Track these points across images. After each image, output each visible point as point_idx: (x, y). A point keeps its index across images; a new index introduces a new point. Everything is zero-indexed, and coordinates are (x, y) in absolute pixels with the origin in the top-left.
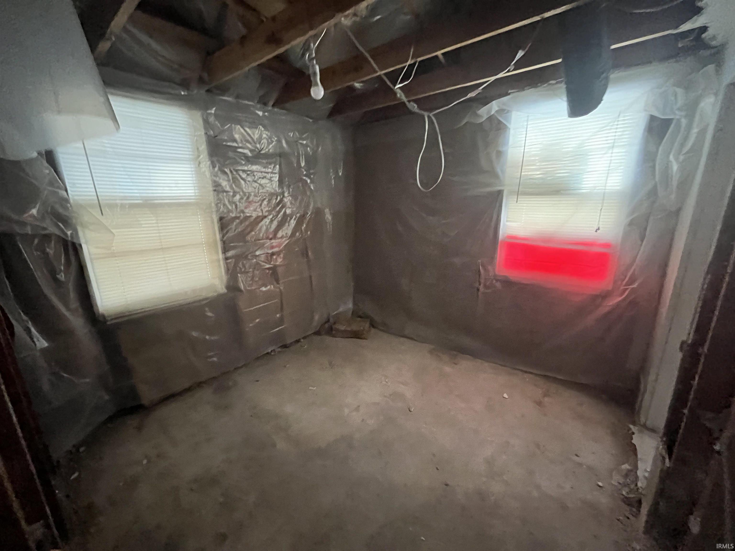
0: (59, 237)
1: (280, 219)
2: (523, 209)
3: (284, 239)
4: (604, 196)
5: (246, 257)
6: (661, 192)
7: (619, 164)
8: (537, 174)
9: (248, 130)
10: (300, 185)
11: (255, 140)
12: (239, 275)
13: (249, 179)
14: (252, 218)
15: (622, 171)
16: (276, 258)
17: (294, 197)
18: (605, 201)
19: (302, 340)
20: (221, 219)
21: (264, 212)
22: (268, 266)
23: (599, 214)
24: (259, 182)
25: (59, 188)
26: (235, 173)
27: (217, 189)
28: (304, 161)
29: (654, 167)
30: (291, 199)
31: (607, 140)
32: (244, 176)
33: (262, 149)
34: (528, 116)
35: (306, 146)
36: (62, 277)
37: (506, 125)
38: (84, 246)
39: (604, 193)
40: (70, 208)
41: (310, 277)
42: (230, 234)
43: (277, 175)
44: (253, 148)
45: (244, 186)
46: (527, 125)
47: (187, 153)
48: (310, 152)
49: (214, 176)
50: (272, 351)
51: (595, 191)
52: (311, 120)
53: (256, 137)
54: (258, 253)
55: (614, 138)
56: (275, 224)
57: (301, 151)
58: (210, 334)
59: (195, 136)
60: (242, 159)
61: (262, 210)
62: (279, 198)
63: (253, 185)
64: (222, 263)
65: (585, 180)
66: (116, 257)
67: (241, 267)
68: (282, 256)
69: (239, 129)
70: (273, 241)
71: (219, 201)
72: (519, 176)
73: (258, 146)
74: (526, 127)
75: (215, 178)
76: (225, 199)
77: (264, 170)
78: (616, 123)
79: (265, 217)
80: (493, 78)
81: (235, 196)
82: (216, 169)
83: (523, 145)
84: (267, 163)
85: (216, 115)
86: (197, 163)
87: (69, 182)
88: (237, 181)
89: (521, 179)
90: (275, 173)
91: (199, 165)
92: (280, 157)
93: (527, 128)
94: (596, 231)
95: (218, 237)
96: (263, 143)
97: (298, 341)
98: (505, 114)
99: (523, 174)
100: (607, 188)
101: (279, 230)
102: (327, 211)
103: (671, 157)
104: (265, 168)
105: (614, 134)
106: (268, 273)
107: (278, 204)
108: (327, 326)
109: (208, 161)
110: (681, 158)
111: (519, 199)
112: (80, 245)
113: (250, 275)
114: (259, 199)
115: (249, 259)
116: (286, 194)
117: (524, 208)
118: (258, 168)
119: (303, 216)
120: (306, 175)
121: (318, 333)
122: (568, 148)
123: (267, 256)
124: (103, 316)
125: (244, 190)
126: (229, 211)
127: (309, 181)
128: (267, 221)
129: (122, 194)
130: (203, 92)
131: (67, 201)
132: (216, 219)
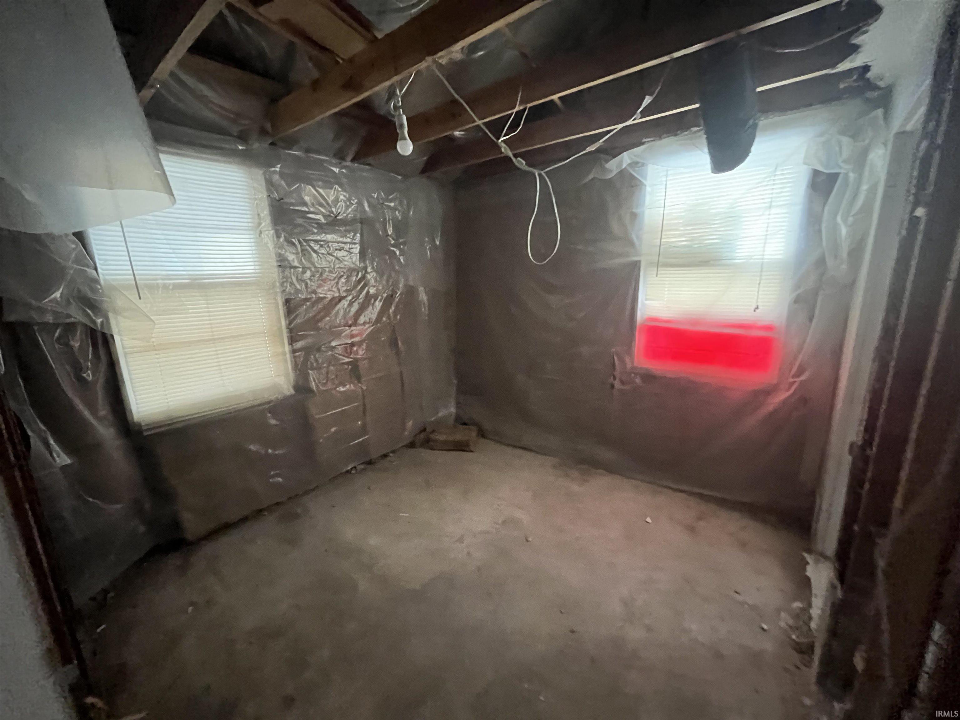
0: (86, 326)
1: (361, 300)
2: (665, 284)
3: (367, 326)
4: (762, 268)
5: (319, 350)
6: (830, 262)
7: (779, 228)
8: (682, 241)
9: (321, 191)
10: (387, 257)
11: (330, 202)
12: (310, 372)
13: (323, 251)
14: (327, 300)
15: (784, 236)
16: (357, 350)
17: (380, 273)
18: (764, 274)
19: (391, 455)
20: (287, 302)
21: (341, 292)
22: (347, 360)
23: (757, 290)
24: (335, 255)
25: (88, 266)
26: (305, 244)
27: (283, 264)
28: (391, 228)
29: (820, 231)
30: (375, 275)
31: (763, 199)
32: (316, 248)
33: (339, 213)
34: (667, 171)
35: (395, 209)
36: (89, 376)
37: (640, 181)
38: (117, 338)
39: (762, 264)
40: (100, 291)
41: (401, 373)
42: (298, 321)
43: (358, 247)
44: (328, 213)
45: (316, 259)
46: (666, 181)
47: (246, 220)
48: (399, 217)
49: (279, 248)
50: (352, 469)
51: (752, 261)
52: (400, 177)
53: (331, 199)
54: (333, 344)
55: (771, 196)
56: (355, 307)
57: (388, 215)
58: (274, 449)
59: (256, 199)
60: (313, 227)
61: (338, 289)
62: (360, 275)
63: (328, 259)
64: (288, 356)
65: (739, 247)
66: (156, 350)
67: (313, 362)
68: (364, 346)
69: (310, 190)
70: (352, 328)
71: (285, 280)
72: (659, 244)
73: (334, 210)
74: (665, 183)
75: (280, 251)
76: (293, 277)
77: (341, 239)
78: (773, 178)
79: (344, 298)
80: (620, 126)
81: (305, 272)
82: (282, 240)
83: (663, 205)
84: (345, 231)
85: (281, 174)
86: (258, 232)
87: (100, 260)
88: (307, 254)
89: (662, 247)
90: (355, 244)
91: (260, 236)
92: (361, 223)
93: (666, 185)
94: (755, 311)
95: (283, 323)
96: (340, 206)
97: (385, 456)
98: (640, 167)
99: (662, 240)
100: (765, 257)
101: (360, 315)
102: (421, 289)
103: (839, 219)
104: (342, 237)
105: (771, 192)
106: (346, 369)
107: (359, 281)
108: (422, 436)
109: (272, 230)
110: (851, 219)
111: (659, 272)
112: (112, 336)
113: (324, 371)
114: (335, 275)
115: (324, 351)
116: (369, 270)
117: (667, 282)
118: (333, 238)
119: (391, 297)
120: (393, 246)
121: (412, 445)
122: (716, 208)
123: (346, 348)
124: (139, 425)
125: (316, 264)
126: (298, 291)
127: (398, 253)
128: (345, 303)
129: (164, 273)
130: (266, 145)
131: (97, 281)
132: (280, 302)
